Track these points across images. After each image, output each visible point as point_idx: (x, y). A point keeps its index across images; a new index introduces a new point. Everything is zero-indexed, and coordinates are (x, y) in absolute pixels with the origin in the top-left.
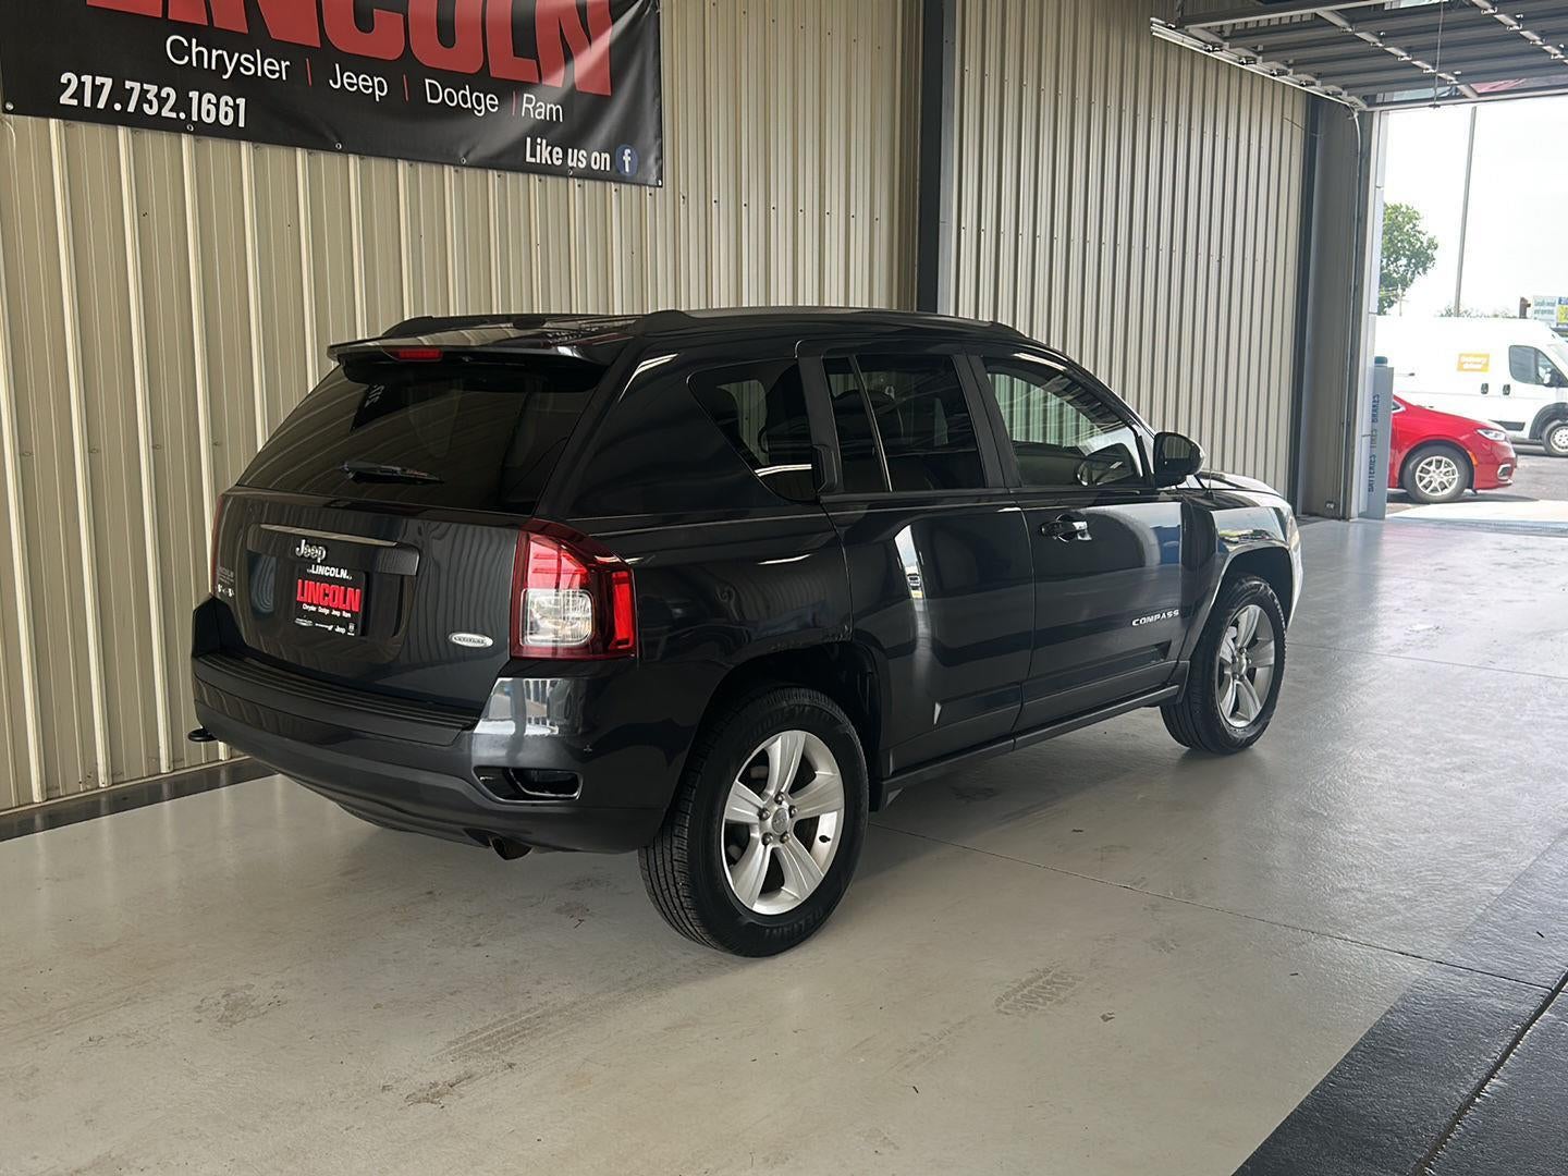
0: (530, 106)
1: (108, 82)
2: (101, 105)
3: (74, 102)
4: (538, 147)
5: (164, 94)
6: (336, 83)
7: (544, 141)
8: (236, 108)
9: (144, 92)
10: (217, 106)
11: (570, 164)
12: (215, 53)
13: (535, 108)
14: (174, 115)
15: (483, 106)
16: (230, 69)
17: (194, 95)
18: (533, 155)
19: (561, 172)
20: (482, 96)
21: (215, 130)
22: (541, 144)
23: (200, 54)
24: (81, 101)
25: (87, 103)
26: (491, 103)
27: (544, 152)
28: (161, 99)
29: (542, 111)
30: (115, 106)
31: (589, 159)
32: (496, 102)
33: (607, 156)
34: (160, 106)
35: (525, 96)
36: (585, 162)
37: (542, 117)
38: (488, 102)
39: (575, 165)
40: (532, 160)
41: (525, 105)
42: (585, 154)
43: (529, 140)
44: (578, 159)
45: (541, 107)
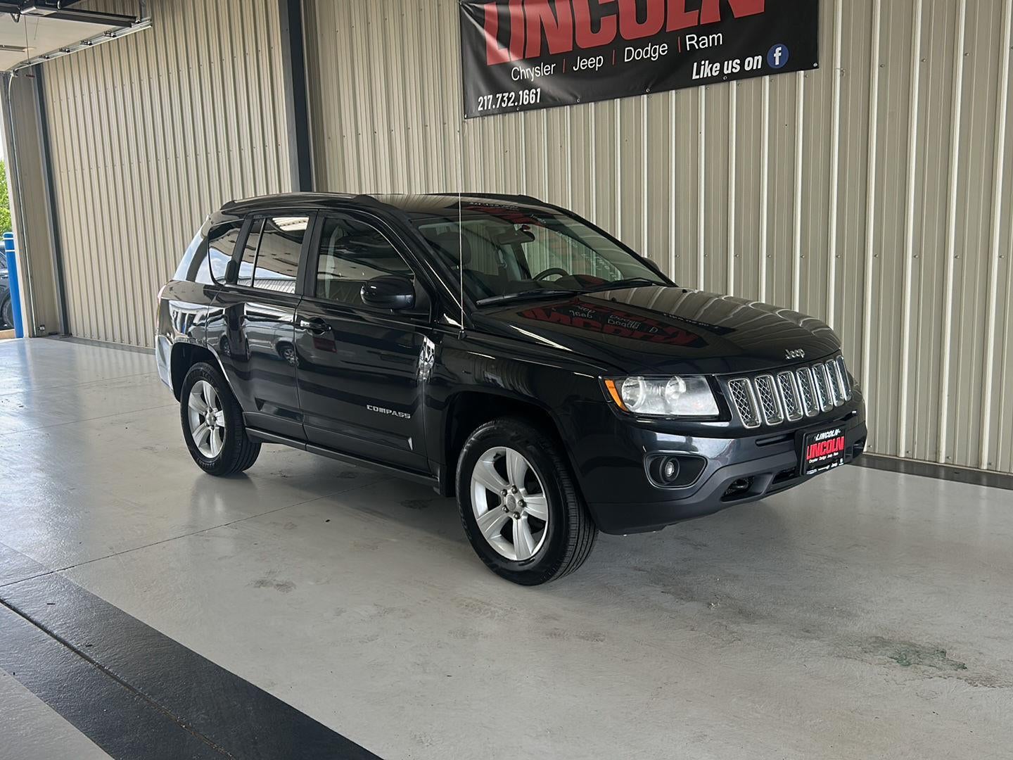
0: (693, 42)
1: (491, 96)
2: (489, 108)
3: (482, 109)
4: (702, 67)
5: (510, 96)
6: (576, 68)
7: (707, 62)
8: (536, 94)
9: (503, 97)
10: (529, 95)
11: (726, 72)
12: (527, 70)
13: (698, 42)
14: (513, 104)
15: (657, 54)
16: (533, 76)
17: (521, 93)
18: (698, 73)
19: (721, 78)
20: (657, 47)
21: (530, 107)
22: (704, 65)
23: (523, 72)
24: (484, 108)
25: (485, 108)
26: (663, 49)
27: (707, 70)
28: (509, 99)
29: (706, 42)
30: (494, 106)
31: (742, 65)
32: (666, 48)
33: (760, 57)
34: (508, 102)
35: (687, 37)
36: (738, 67)
37: (707, 45)
38: (661, 49)
39: (730, 72)
40: (698, 77)
41: (688, 43)
42: (738, 61)
43: (695, 64)
44: (733, 67)
45: (704, 39)
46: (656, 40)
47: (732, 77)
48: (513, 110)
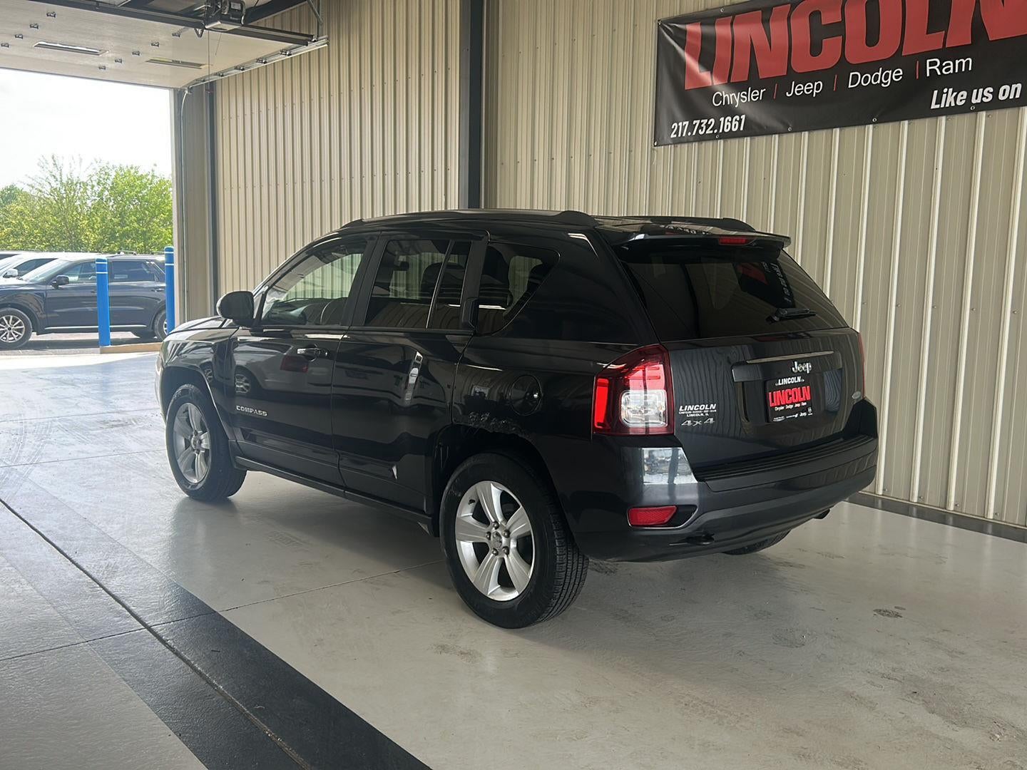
1: (687, 123)
2: (684, 135)
3: (675, 136)
4: (944, 96)
5: (709, 123)
6: (789, 93)
7: (951, 90)
8: (740, 122)
9: (701, 124)
10: (731, 122)
11: (974, 101)
12: (731, 96)
13: (941, 68)
14: (712, 132)
15: (889, 80)
16: (737, 102)
17: (722, 119)
18: (938, 102)
19: (967, 108)
20: (890, 72)
21: (731, 135)
22: (947, 93)
23: (726, 97)
24: (678, 135)
25: (679, 135)
26: (896, 75)
27: (949, 98)
28: (707, 126)
29: (951, 67)
30: (689, 134)
31: (995, 94)
32: (901, 73)
33: (1019, 86)
34: (706, 129)
35: (928, 61)
36: (990, 97)
37: (951, 71)
38: (894, 75)
39: (979, 101)
40: (938, 106)
41: (928, 68)
42: (991, 90)
43: (936, 92)
44: (983, 96)
45: (949, 64)
46: (888, 64)
47: (982, 107)
48: (712, 137)
